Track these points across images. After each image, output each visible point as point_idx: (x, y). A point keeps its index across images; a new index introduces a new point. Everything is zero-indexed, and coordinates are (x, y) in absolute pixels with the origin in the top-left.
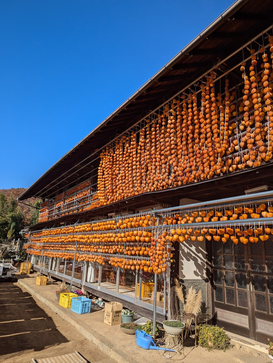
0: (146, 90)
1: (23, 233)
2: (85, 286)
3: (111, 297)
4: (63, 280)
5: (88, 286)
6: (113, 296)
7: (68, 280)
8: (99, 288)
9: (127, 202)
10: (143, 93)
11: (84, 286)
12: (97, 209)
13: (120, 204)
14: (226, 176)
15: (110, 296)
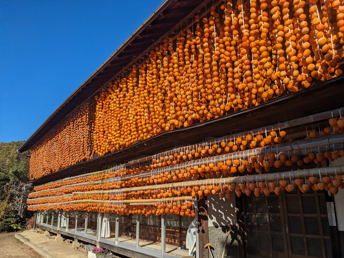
0: (163, 12)
1: (26, 188)
2: (101, 242)
3: (131, 252)
4: (74, 237)
5: (104, 242)
6: (133, 251)
7: (81, 237)
8: (116, 244)
9: (145, 144)
10: (160, 16)
11: (99, 242)
12: (111, 155)
13: (137, 147)
14: (263, 105)
15: (129, 251)
